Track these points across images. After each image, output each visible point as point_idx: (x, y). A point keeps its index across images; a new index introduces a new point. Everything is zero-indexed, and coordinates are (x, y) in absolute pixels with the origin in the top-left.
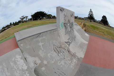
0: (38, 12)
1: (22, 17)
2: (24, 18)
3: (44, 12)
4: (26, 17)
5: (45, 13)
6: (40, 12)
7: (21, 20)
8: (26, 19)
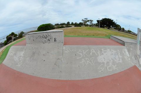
0: (106, 18)
1: (85, 20)
2: (88, 21)
3: (113, 20)
4: (91, 21)
5: (114, 22)
6: (109, 19)
7: (84, 22)
8: (91, 23)
